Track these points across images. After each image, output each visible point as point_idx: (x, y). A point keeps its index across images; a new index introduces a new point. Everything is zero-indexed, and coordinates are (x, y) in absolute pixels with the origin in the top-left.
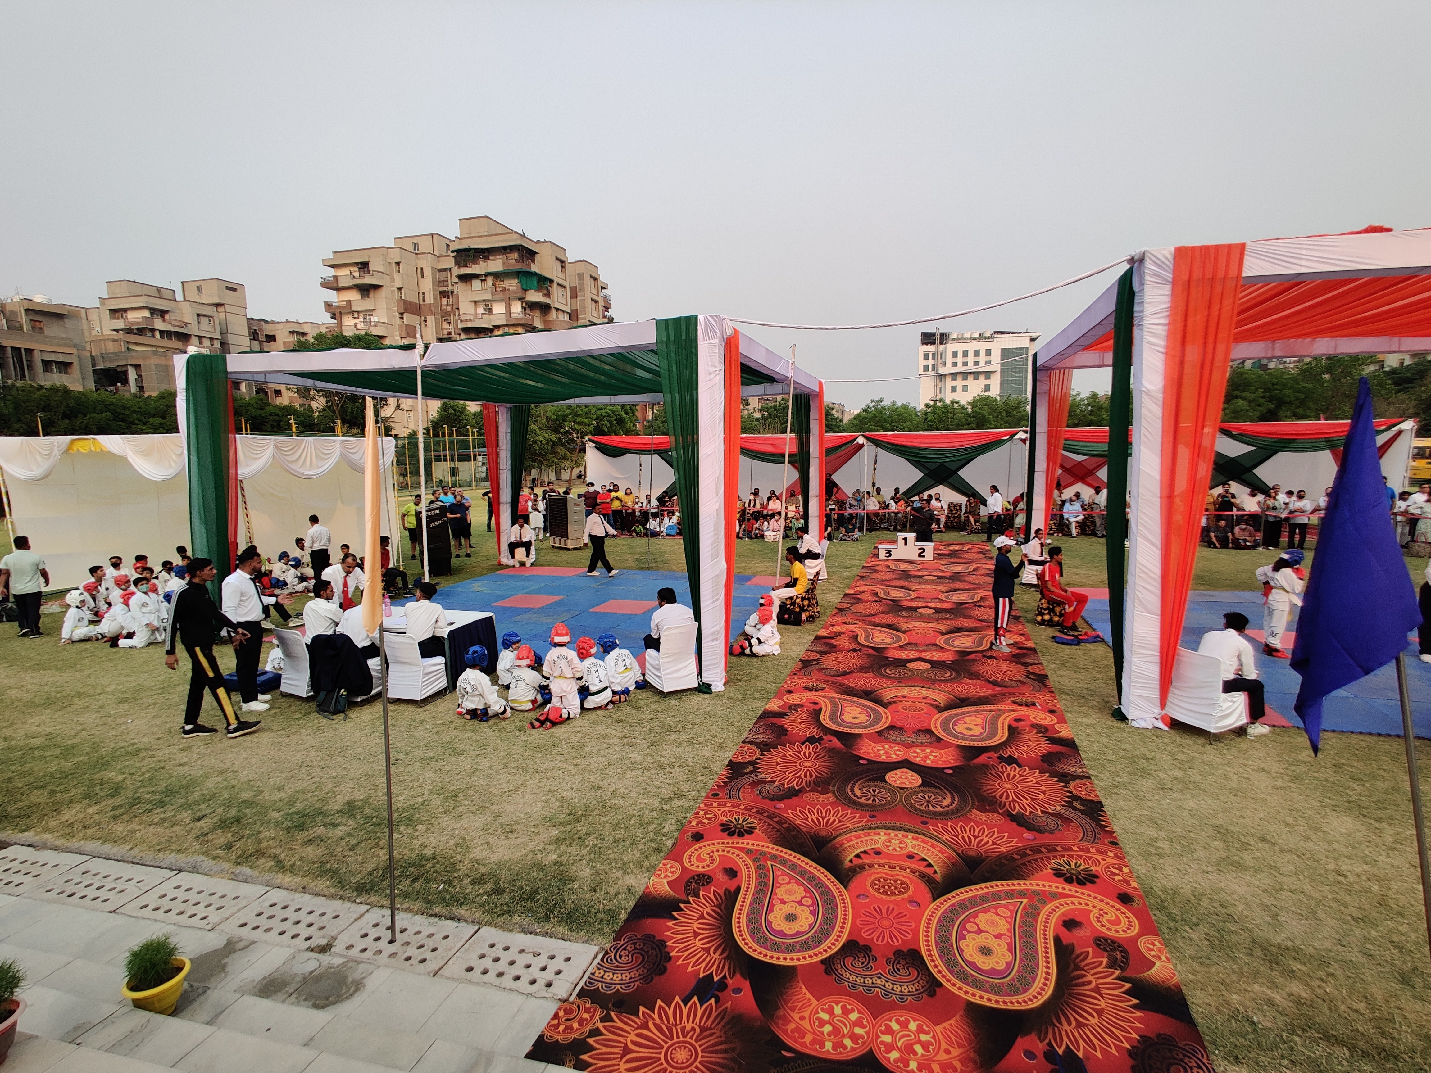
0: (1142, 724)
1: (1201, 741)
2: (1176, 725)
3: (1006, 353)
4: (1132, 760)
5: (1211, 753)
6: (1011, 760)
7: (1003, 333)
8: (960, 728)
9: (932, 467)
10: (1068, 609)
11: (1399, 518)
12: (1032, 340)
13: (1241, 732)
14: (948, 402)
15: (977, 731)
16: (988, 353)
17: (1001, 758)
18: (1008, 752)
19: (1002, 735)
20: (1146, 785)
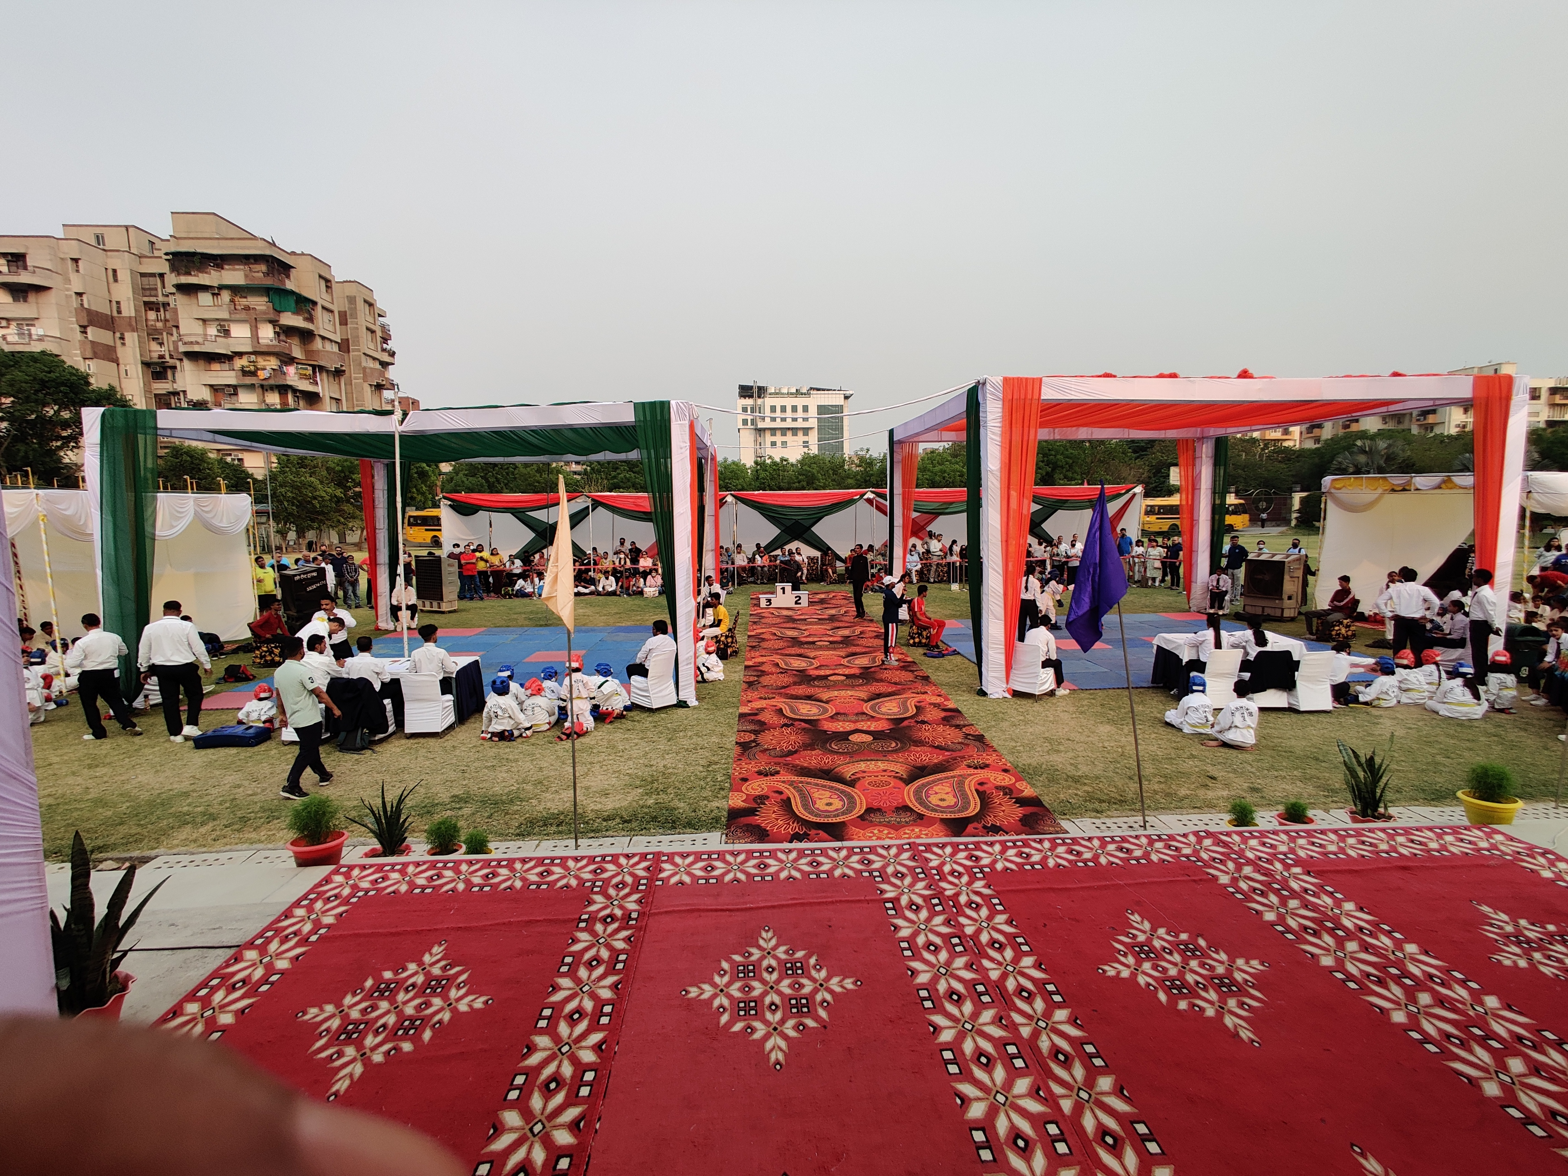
0: (996, 696)
1: (1031, 701)
2: (1017, 694)
3: (822, 409)
4: (995, 715)
5: (1037, 706)
6: (923, 722)
7: (818, 390)
8: (884, 709)
9: (789, 523)
10: (933, 632)
11: (1136, 560)
12: (846, 398)
13: (1052, 693)
14: (778, 460)
15: (896, 710)
16: (805, 409)
17: (917, 722)
18: (920, 718)
19: (912, 711)
20: (1005, 725)
